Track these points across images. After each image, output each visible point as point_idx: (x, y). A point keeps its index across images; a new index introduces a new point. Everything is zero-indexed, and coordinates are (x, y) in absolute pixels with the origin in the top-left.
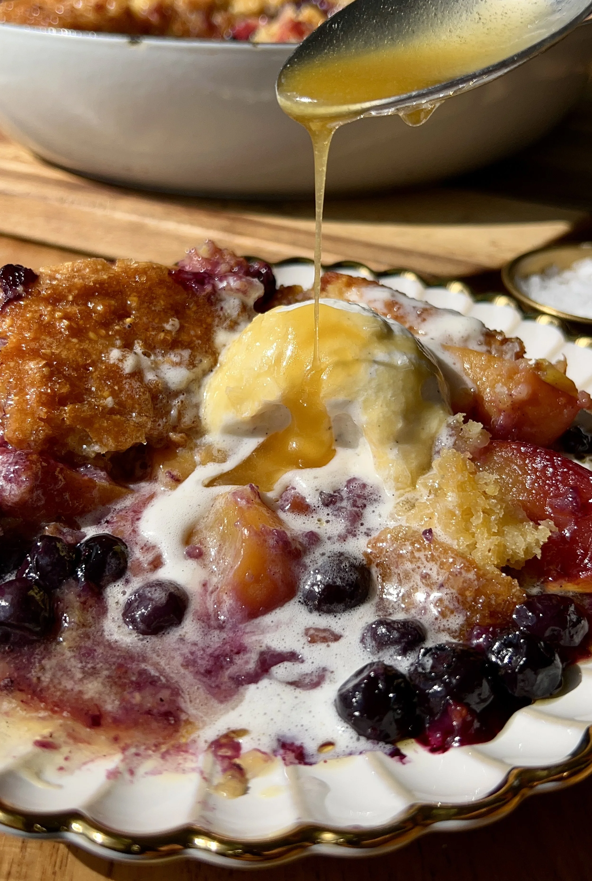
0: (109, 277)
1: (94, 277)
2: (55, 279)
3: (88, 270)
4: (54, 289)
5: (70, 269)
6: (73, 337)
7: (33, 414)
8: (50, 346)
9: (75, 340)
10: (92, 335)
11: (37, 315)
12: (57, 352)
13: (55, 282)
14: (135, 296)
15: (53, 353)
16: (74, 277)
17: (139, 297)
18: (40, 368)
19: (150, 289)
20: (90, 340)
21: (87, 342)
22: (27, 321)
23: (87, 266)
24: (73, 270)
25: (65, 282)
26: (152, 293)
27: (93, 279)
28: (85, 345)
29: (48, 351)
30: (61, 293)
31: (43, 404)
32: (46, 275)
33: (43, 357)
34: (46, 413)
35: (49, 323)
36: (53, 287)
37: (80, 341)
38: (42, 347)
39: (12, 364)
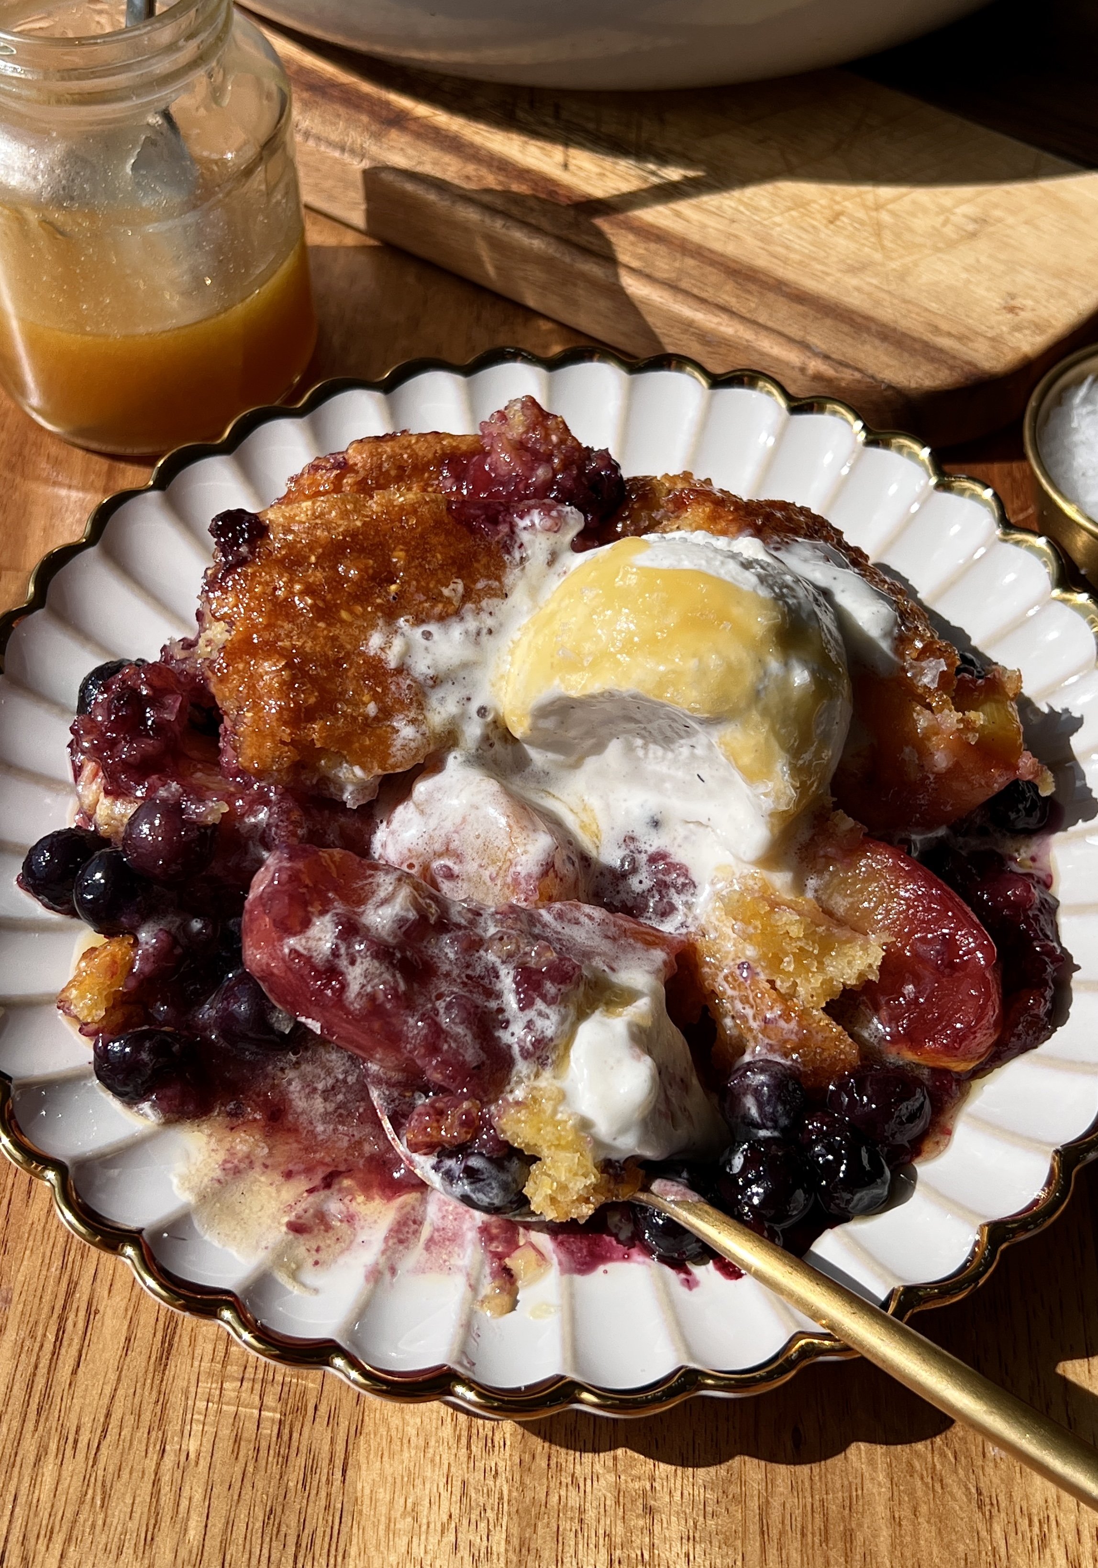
0: (365, 524)
1: (343, 526)
2: (291, 531)
3: (334, 513)
4: (289, 549)
5: (309, 513)
6: (318, 621)
7: (273, 735)
8: (289, 636)
9: (321, 625)
10: (344, 615)
11: (269, 590)
12: (299, 644)
13: (290, 537)
14: (402, 550)
15: (294, 647)
16: (315, 527)
17: (407, 551)
18: (277, 671)
19: (422, 536)
20: (342, 621)
21: (338, 625)
22: (258, 599)
23: (332, 507)
24: (313, 514)
25: (304, 536)
26: (425, 543)
27: (341, 530)
28: (336, 631)
29: (287, 643)
30: (299, 552)
31: (285, 724)
32: (278, 525)
33: (283, 653)
34: (290, 734)
35: (286, 599)
36: (289, 546)
37: (329, 625)
38: (278, 638)
39: (241, 666)
